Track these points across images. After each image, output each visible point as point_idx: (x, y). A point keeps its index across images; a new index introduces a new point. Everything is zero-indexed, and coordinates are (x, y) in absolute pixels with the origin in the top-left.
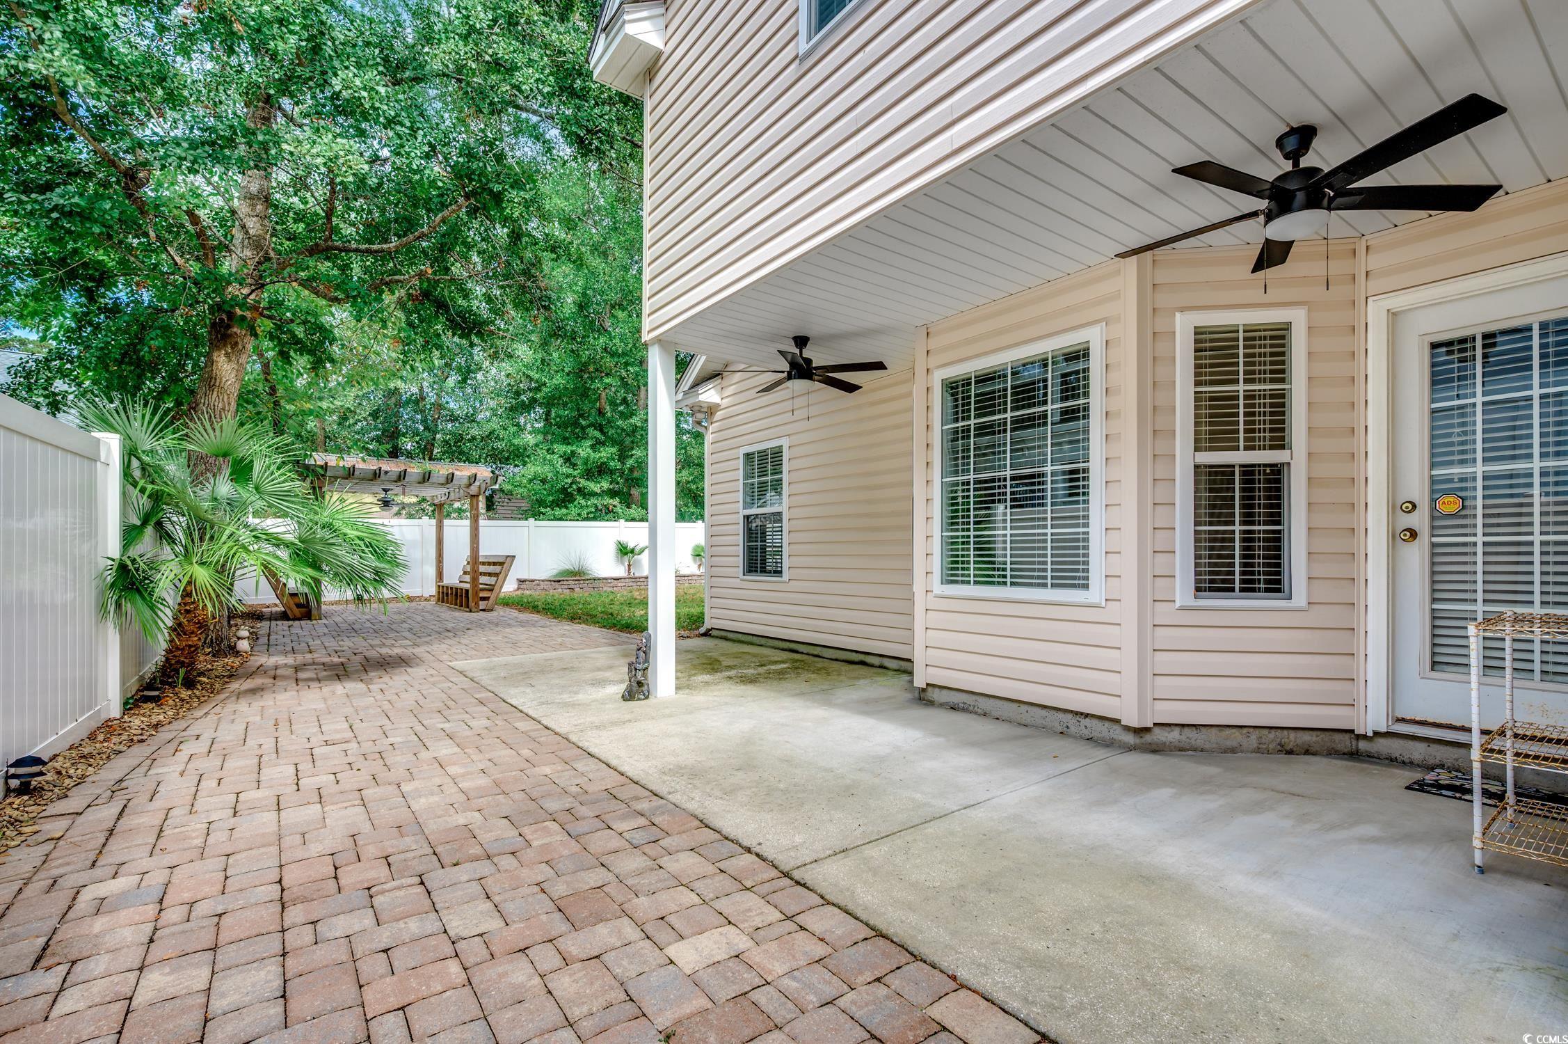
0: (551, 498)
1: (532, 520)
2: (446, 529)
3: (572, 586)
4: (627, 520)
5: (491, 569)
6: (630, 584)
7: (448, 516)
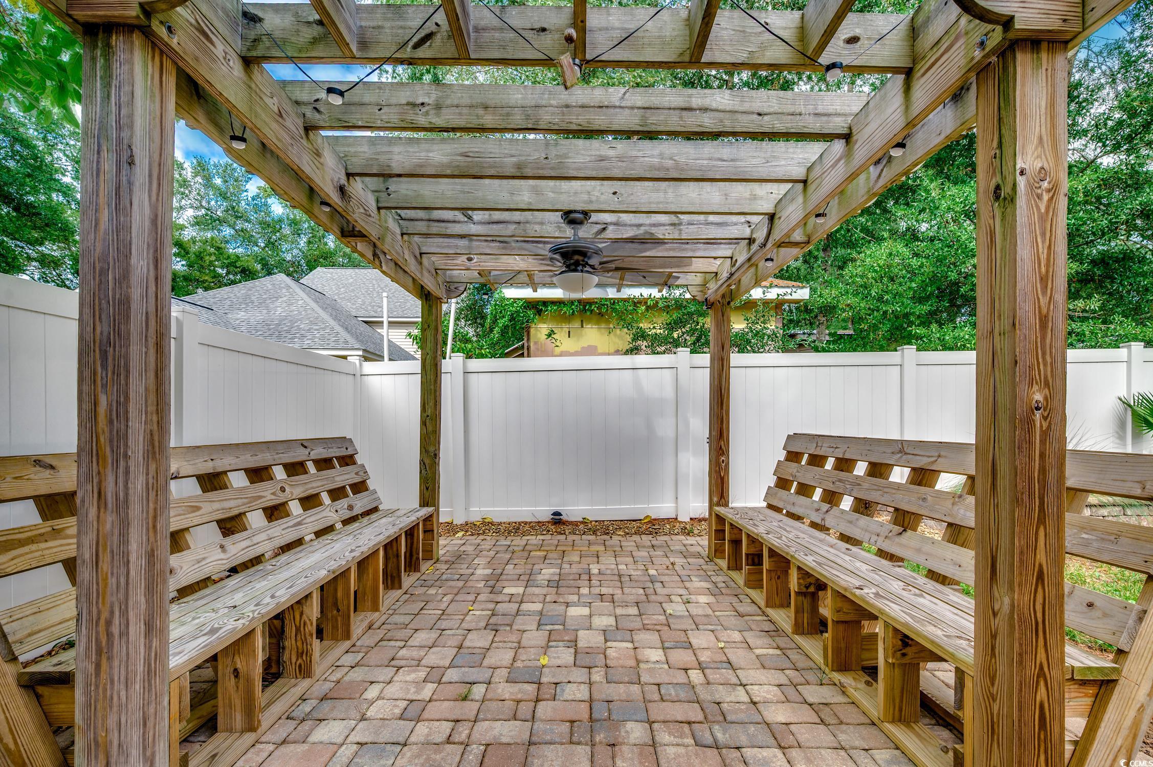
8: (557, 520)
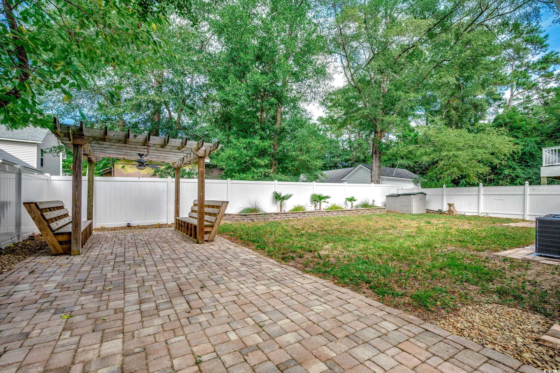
0: (238, 168)
1: (229, 180)
2: (181, 184)
3: (252, 218)
4: (278, 181)
5: (211, 210)
6: (284, 217)
7: (182, 177)
8: (129, 226)
